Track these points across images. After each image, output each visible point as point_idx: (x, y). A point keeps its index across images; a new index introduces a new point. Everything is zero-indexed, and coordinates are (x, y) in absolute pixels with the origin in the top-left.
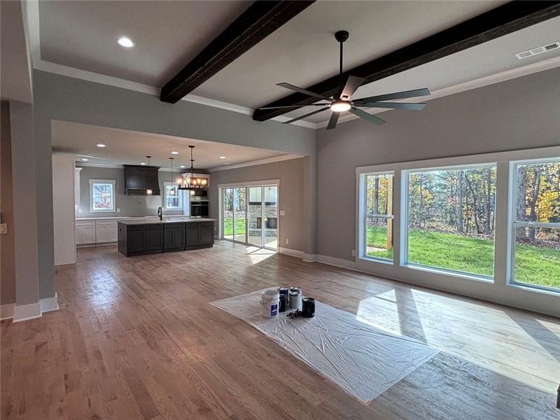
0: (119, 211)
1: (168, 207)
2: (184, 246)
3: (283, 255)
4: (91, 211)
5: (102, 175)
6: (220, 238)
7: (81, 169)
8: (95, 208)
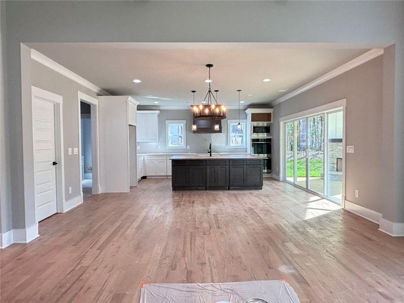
0: (188, 147)
1: (231, 145)
2: (228, 185)
3: (349, 212)
4: (167, 148)
5: (175, 116)
6: (281, 179)
7: (158, 112)
8: (170, 145)
